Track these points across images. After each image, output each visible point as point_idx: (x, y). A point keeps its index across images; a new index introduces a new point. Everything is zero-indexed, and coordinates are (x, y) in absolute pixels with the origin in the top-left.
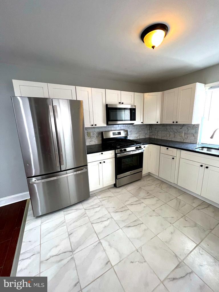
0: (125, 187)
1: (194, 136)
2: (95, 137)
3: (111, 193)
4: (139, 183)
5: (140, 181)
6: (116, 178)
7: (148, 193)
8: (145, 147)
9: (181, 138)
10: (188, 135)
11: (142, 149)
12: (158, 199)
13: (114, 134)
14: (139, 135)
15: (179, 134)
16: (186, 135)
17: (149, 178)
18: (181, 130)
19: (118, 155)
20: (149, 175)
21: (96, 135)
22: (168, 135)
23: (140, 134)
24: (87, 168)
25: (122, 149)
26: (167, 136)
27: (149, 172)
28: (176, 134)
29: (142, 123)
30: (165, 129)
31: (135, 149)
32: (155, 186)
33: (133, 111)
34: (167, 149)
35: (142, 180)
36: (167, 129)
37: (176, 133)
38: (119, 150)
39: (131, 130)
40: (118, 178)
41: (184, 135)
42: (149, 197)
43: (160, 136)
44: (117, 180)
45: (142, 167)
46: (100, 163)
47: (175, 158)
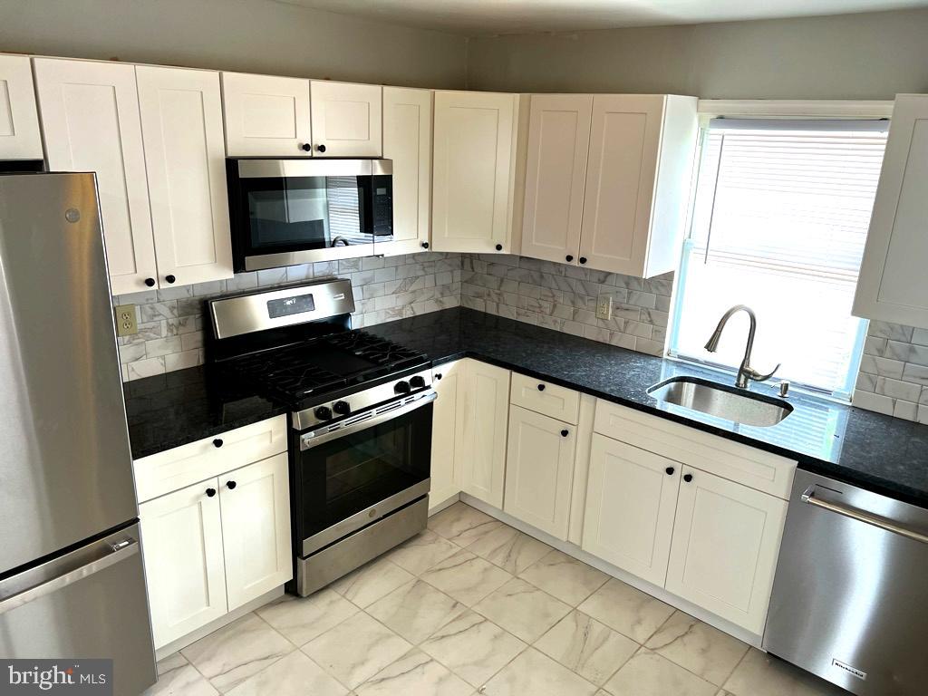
0: (342, 588)
1: (651, 322)
2: (164, 332)
3: (273, 632)
4: (411, 559)
5: (416, 542)
6: (297, 552)
7: (454, 606)
8: (439, 377)
9: (601, 323)
10: (631, 315)
11: (429, 387)
12: (498, 630)
13: (275, 309)
14: (408, 297)
15: (592, 304)
16: (620, 313)
17: (458, 520)
18: (604, 288)
19: (309, 439)
20: (461, 504)
21: (166, 316)
22: (547, 306)
23: (413, 292)
24: (135, 539)
25: (329, 405)
26: (540, 307)
27: (461, 493)
28: (579, 303)
29: (425, 245)
30: (536, 275)
31: (394, 396)
32: (487, 565)
33: (381, 191)
34: (541, 388)
35: (428, 537)
36: (542, 277)
37: (582, 298)
38: (310, 411)
39: (367, 275)
40: (305, 555)
41: (614, 315)
42: (462, 625)
43: (511, 305)
44: (302, 563)
45: (428, 475)
46: (211, 493)
47: (572, 430)
